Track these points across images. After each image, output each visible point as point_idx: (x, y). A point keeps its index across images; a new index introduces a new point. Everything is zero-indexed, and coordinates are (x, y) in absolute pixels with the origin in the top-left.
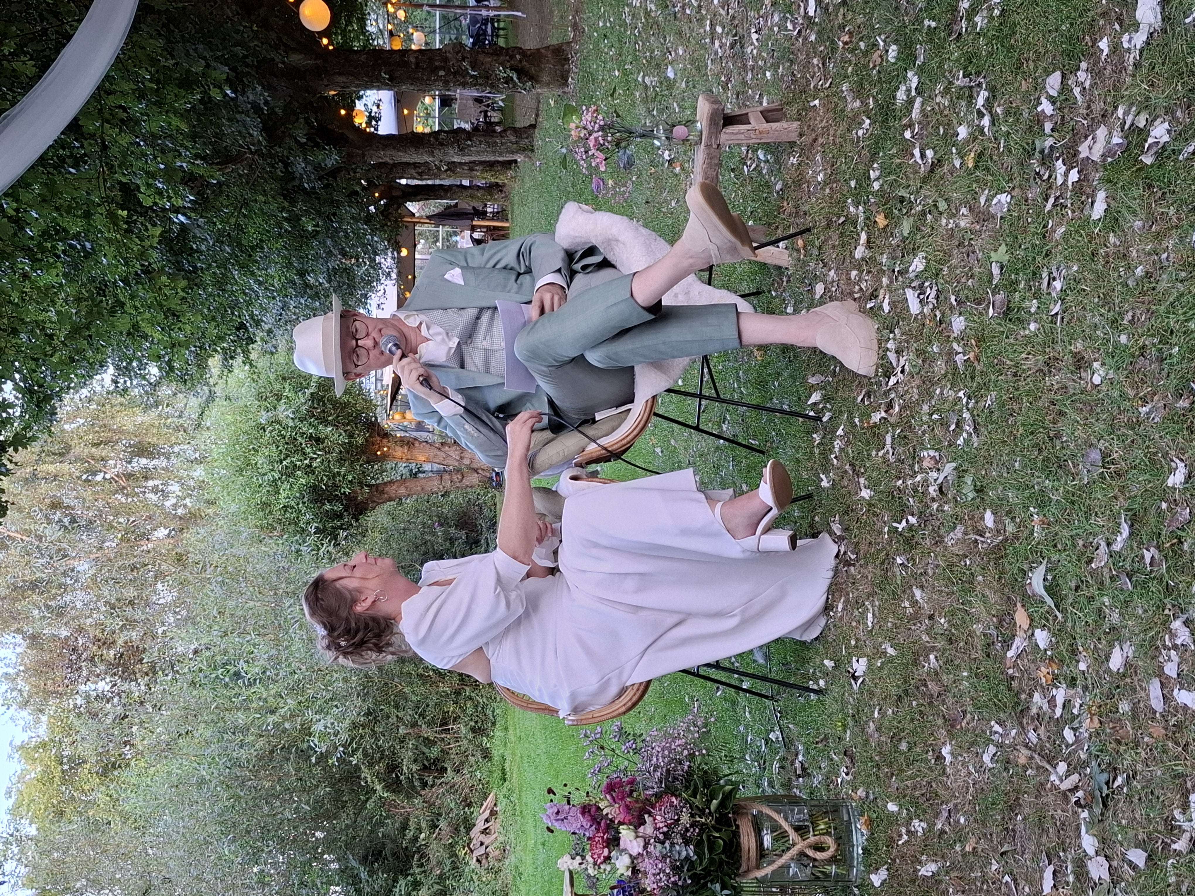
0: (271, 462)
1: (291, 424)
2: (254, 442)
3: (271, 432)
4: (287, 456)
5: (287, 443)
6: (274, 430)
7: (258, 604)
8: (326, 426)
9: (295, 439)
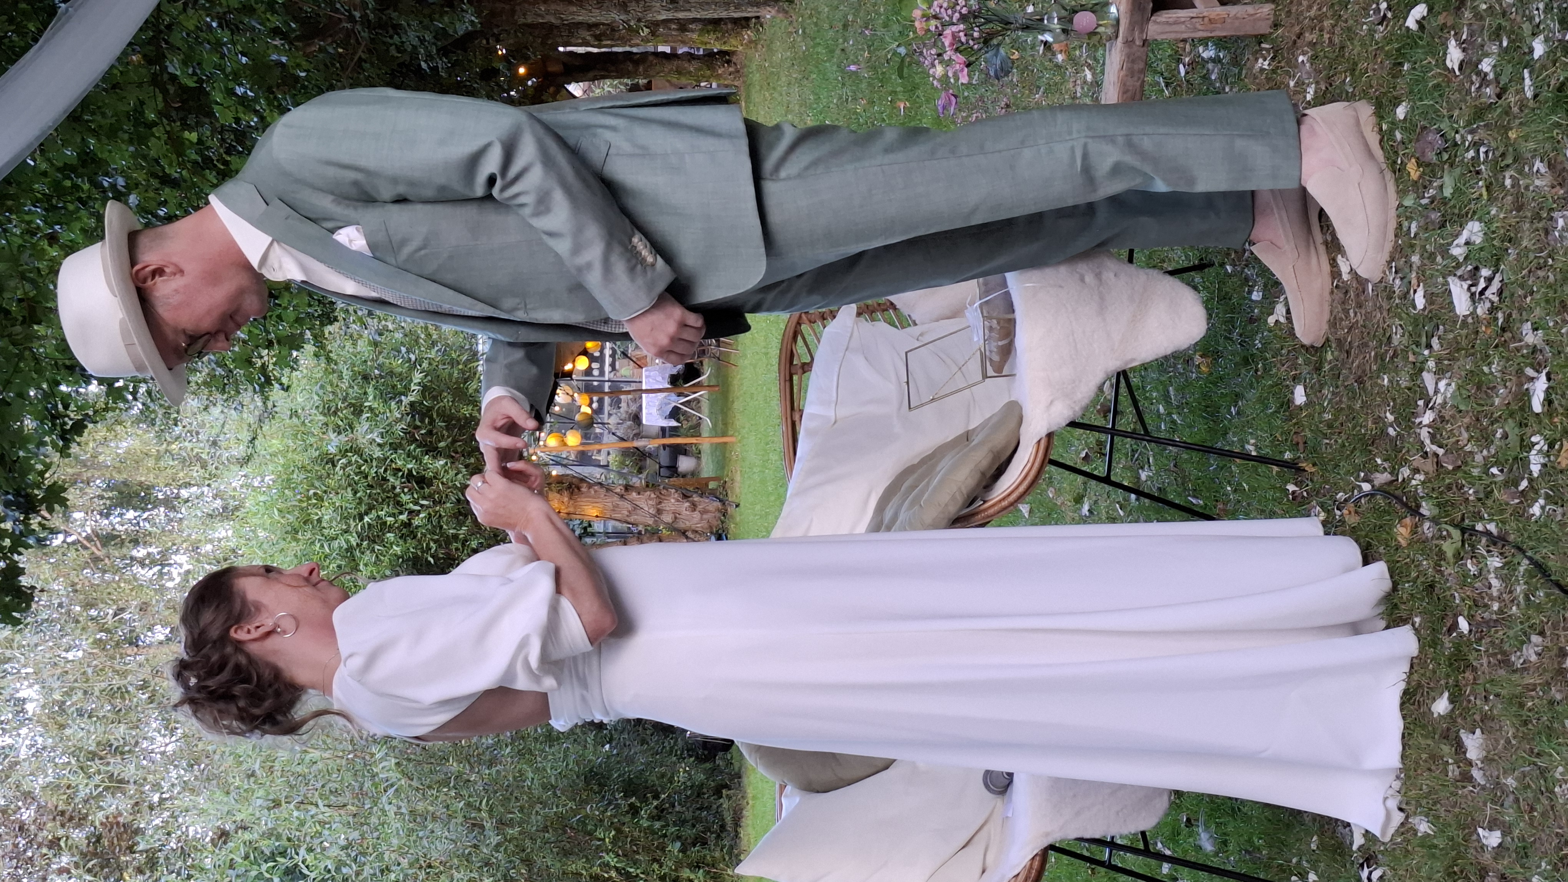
0: (345, 518)
1: (378, 453)
2: (317, 484)
3: (343, 468)
4: (370, 508)
5: (371, 487)
6: (350, 463)
7: (326, 755)
8: (434, 457)
9: (385, 479)
